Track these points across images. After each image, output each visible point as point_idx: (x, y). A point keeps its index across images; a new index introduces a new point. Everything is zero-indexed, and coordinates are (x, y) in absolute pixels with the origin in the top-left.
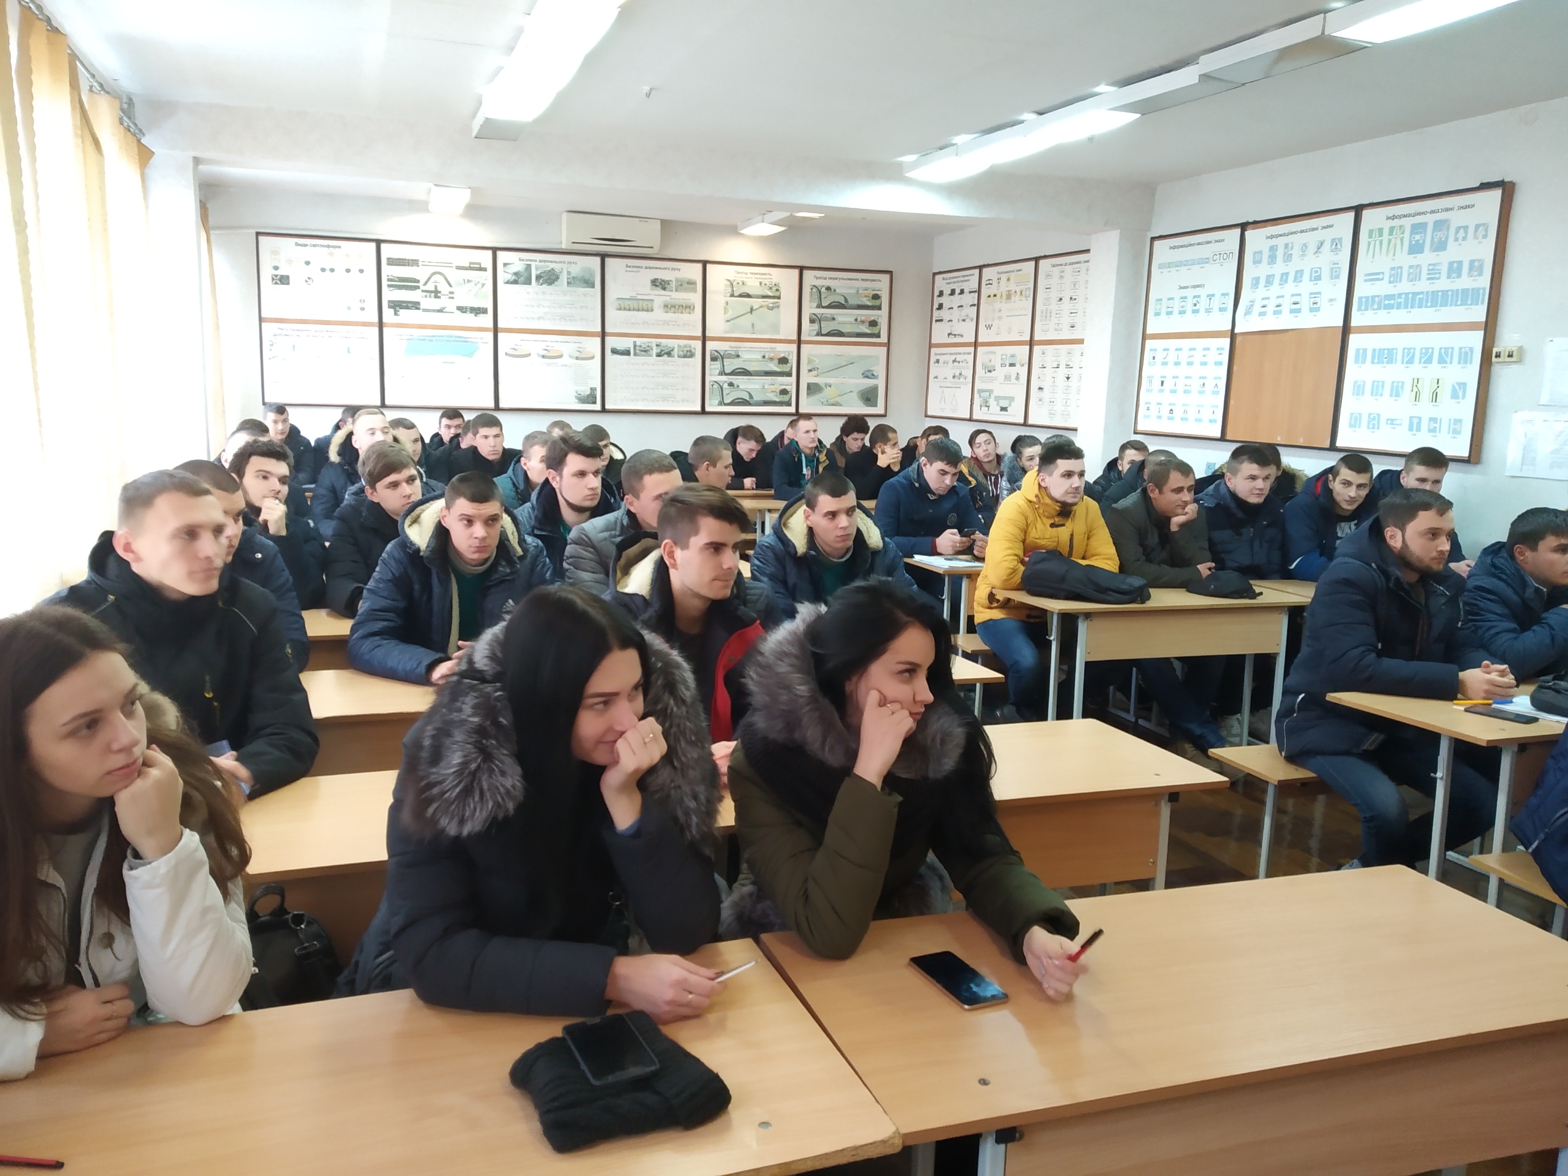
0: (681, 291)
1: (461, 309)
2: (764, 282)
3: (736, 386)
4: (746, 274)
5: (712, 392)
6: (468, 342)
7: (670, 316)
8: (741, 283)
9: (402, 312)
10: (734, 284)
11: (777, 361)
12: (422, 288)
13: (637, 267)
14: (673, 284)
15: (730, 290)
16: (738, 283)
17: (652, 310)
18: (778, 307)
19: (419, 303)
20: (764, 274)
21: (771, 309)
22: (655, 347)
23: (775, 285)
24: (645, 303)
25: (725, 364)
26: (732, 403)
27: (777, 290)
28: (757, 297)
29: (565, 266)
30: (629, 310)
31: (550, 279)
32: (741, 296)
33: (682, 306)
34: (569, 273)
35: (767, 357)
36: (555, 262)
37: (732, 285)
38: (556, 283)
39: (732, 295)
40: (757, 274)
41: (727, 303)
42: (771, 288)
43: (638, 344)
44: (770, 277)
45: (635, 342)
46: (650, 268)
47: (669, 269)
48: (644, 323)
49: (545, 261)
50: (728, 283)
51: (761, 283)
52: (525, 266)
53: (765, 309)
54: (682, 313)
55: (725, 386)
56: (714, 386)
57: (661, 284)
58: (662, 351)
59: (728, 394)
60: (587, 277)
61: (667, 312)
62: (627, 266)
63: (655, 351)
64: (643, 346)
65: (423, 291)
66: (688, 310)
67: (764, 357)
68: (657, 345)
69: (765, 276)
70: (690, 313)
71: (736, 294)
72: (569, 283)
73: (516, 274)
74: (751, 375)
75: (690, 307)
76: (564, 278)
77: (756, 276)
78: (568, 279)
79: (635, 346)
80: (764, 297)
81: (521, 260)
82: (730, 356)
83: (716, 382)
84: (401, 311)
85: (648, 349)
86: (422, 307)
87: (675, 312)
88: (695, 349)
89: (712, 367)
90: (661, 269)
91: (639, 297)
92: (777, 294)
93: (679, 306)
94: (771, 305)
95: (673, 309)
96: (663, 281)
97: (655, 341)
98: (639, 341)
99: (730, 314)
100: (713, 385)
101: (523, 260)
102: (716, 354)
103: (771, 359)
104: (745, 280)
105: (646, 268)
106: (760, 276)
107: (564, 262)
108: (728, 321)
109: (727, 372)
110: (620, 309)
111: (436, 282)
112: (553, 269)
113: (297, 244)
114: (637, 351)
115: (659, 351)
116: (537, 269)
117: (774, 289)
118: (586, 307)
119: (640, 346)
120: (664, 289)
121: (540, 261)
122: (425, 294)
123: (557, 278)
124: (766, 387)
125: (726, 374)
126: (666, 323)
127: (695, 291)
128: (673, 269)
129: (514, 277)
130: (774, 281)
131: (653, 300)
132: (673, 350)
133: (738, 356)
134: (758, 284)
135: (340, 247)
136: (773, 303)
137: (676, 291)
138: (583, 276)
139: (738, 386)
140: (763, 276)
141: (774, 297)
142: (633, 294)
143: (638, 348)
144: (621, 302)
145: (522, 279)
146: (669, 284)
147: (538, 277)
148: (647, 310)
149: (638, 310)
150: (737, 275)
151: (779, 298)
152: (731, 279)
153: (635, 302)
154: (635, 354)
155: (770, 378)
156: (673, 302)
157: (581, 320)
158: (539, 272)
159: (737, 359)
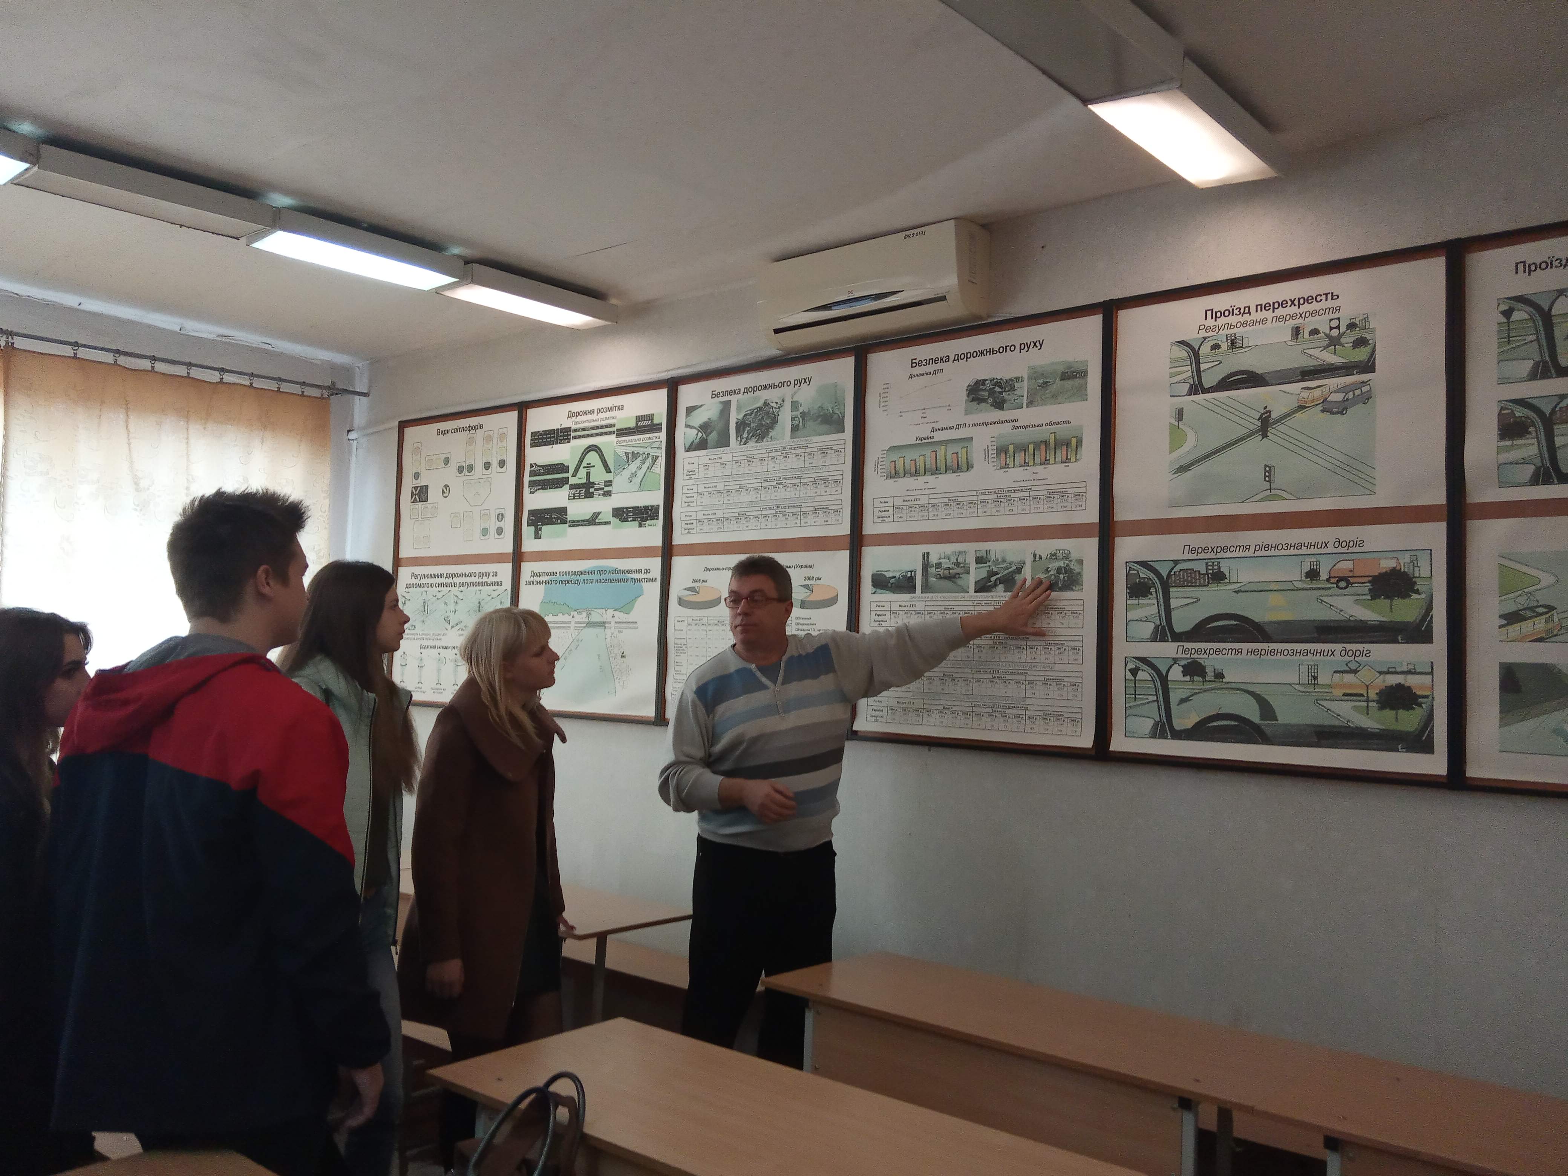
0: (1044, 402)
1: (621, 514)
2: (1310, 323)
3: (1210, 676)
4: (1247, 311)
5: (1133, 693)
6: (626, 580)
7: (1016, 476)
8: (1224, 346)
9: (546, 529)
10: (1205, 350)
11: (1366, 588)
12: (573, 481)
13: (935, 361)
14: (1023, 389)
15: (1187, 372)
16: (1216, 347)
17: (969, 467)
18: (1366, 398)
19: (563, 511)
20: (1307, 300)
21: (1341, 409)
22: (973, 566)
23: (1352, 326)
24: (951, 449)
25: (1174, 603)
26: (1200, 732)
27: (1361, 342)
28: (1284, 377)
29: (787, 391)
30: (916, 473)
31: (760, 426)
32: (1226, 384)
33: (1046, 443)
34: (795, 405)
35: (1324, 576)
36: (773, 386)
37: (1196, 354)
38: (772, 433)
39: (1197, 388)
40: (1282, 304)
41: (1180, 415)
42: (1334, 342)
43: (934, 559)
44: (1330, 303)
45: (926, 556)
46: (967, 356)
47: (1012, 348)
48: (952, 502)
49: (754, 389)
50: (1183, 353)
51: (1297, 332)
52: (720, 407)
53: (1315, 415)
54: (1046, 462)
55: (1176, 674)
56: (1141, 675)
57: (991, 392)
58: (992, 574)
59: (1183, 701)
60: (829, 407)
61: (1006, 466)
62: (914, 364)
63: (975, 574)
64: (946, 564)
65: (573, 487)
66: (1061, 454)
67: (1313, 574)
68: (980, 560)
69: (1315, 306)
70: (1067, 460)
71: (1209, 380)
72: (794, 429)
73: (705, 427)
74: (1268, 639)
75: (1068, 444)
76: (786, 418)
77: (1280, 312)
78: (793, 419)
79: (926, 566)
80: (1307, 374)
81: (715, 395)
82: (1190, 579)
83: (1143, 660)
84: (544, 528)
85: (958, 570)
86: (570, 517)
87: (1025, 464)
88: (1081, 562)
89: (1134, 614)
90: (992, 352)
91: (939, 436)
92: (1361, 354)
93: (1037, 445)
94: (1339, 397)
95: (1020, 458)
96: (998, 383)
97: (971, 549)
98: (936, 552)
99: (1189, 447)
100: (1134, 672)
101: (717, 396)
102: (1144, 573)
103: (1344, 581)
104: (1239, 331)
105: (958, 358)
106: (1294, 310)
107: (788, 383)
108: (1183, 469)
109: (1178, 628)
110: (895, 474)
111: (589, 466)
112: (766, 404)
113: (440, 433)
114: (932, 580)
115: (984, 574)
116: (739, 409)
117: (1348, 340)
118: (825, 481)
119: (938, 565)
120: (999, 405)
121: (747, 391)
122: (573, 491)
123: (775, 421)
124: (1324, 679)
125: (1177, 637)
126: (1002, 495)
127: (1081, 394)
128: (1025, 347)
129: (700, 434)
130: (1348, 310)
131: (970, 439)
132: (1019, 570)
133: (1218, 577)
134: (1287, 336)
135: (481, 427)
136: (1344, 389)
137: (1030, 403)
138: (821, 408)
139: (1219, 676)
140: (1306, 307)
141: (1347, 369)
142: (925, 431)
143: (932, 570)
144: (894, 456)
145: (713, 436)
146: (1013, 388)
147: (741, 426)
148: (958, 469)
149: (936, 471)
150: (1210, 322)
151: (1368, 367)
152: (1192, 335)
153: (927, 452)
154: (926, 588)
155: (1338, 647)
156: (1022, 436)
157: (816, 510)
158: (740, 417)
159: (1213, 587)
